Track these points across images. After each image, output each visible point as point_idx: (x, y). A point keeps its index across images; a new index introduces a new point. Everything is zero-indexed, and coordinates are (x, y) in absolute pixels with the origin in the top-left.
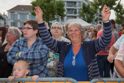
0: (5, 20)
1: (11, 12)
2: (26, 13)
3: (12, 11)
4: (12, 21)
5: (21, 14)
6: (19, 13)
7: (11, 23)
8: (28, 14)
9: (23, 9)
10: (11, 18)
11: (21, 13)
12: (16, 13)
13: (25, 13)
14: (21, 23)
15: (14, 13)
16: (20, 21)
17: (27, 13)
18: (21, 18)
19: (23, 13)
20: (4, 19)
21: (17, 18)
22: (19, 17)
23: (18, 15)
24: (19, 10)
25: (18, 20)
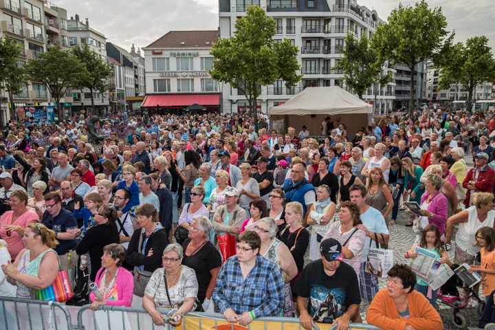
0: (136, 67)
1: (154, 53)
2: (192, 52)
3: (157, 49)
4: (157, 76)
5: (178, 56)
6: (174, 55)
7: (155, 80)
8: (197, 55)
9: (183, 43)
10: (154, 68)
11: (179, 54)
12: (166, 54)
13: (190, 54)
14: (178, 80)
15: (161, 53)
16: (176, 76)
17: (196, 52)
18: (178, 68)
19: (183, 54)
20: (134, 64)
21: (168, 68)
22: (173, 65)
23: (170, 59)
24: (174, 47)
25: (172, 72)
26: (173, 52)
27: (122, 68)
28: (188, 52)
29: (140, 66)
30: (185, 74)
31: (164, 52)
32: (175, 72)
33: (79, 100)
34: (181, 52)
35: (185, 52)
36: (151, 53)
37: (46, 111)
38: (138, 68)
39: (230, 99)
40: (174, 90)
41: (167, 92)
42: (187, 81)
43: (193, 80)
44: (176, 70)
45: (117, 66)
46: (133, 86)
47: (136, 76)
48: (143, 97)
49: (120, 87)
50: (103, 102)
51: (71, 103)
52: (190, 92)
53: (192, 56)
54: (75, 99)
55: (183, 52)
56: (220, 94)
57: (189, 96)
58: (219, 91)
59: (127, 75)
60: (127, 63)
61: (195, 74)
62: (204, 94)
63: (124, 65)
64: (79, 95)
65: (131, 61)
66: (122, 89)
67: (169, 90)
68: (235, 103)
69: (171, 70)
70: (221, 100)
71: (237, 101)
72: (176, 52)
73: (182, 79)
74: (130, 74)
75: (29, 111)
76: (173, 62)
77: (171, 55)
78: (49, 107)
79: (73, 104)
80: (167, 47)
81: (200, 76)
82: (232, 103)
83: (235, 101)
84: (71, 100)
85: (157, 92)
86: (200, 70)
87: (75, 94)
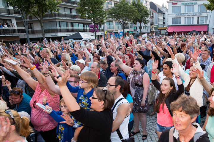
0: (164, 13)
1: (173, 4)
4: (174, 16)
6: (184, 4)
7: (173, 18)
10: (173, 12)
11: (186, 4)
13: (192, 3)
14: (185, 18)
15: (176, 4)
16: (184, 16)
19: (189, 4)
20: (163, 12)
21: (180, 12)
22: (183, 10)
23: (181, 7)
25: (182, 14)
26: (183, 2)
27: (157, 14)
29: (166, 13)
30: (189, 14)
31: (178, 3)
32: (184, 14)
33: (136, 30)
34: (187, 2)
35: (190, 2)
36: (171, 3)
37: (119, 34)
38: (165, 14)
39: (213, 27)
40: (183, 23)
41: (179, 24)
42: (190, 18)
43: (193, 17)
44: (184, 12)
45: (155, 13)
46: (162, 23)
47: (164, 18)
48: (167, 27)
49: (156, 23)
50: (147, 31)
51: (132, 32)
52: (191, 24)
53: (193, 4)
54: (135, 30)
56: (208, 25)
57: (191, 26)
58: (207, 23)
59: (159, 18)
60: (160, 12)
61: (194, 14)
62: (199, 25)
63: (158, 13)
64: (136, 28)
65: (162, 10)
66: (157, 24)
67: (180, 23)
69: (182, 12)
70: (208, 28)
72: (185, 2)
73: (187, 17)
74: (161, 17)
75: (112, 34)
76: (183, 8)
77: (182, 4)
78: (121, 32)
79: (133, 32)
81: (197, 15)
84: (132, 30)
85: (174, 25)
86: (197, 12)
87: (134, 27)
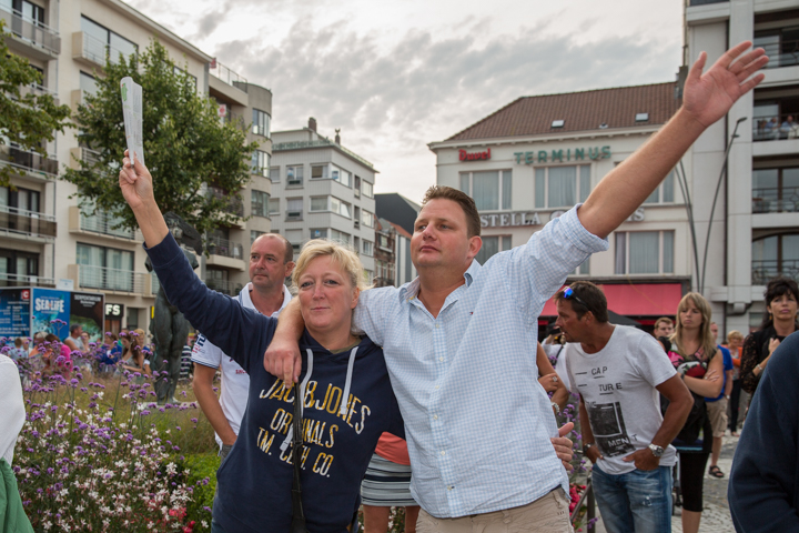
1: (465, 158)
2: (586, 146)
3: (474, 146)
5: (538, 163)
6: (529, 160)
8: (602, 156)
9: (558, 123)
11: (543, 157)
12: (502, 158)
13: (579, 154)
15: (485, 157)
16: (531, 225)
17: (600, 145)
18: (539, 202)
19: (558, 156)
21: (507, 202)
22: (523, 191)
23: (514, 173)
24: (529, 134)
25: (518, 214)
26: (524, 150)
28: (573, 147)
31: (497, 154)
32: (529, 213)
34: (549, 149)
35: (564, 148)
36: (455, 156)
39: (723, 298)
44: (530, 207)
52: (578, 275)
53: (587, 160)
55: (557, 148)
56: (685, 283)
58: (682, 268)
62: (625, 282)
68: (739, 314)
69: (516, 207)
71: (748, 306)
72: (535, 150)
76: (523, 181)
77: (518, 161)
80: (506, 136)
82: (726, 315)
83: (739, 306)
